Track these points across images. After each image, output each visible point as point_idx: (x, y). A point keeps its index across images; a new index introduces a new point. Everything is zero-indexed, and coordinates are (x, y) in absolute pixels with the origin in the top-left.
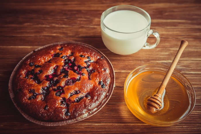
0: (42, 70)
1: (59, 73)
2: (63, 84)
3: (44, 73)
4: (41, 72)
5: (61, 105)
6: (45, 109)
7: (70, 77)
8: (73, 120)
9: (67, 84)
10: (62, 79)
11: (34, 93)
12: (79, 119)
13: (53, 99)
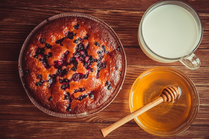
0: (52, 53)
1: (69, 61)
2: (70, 77)
3: (53, 59)
4: (51, 55)
5: (64, 100)
6: (49, 100)
7: (78, 71)
8: (73, 115)
9: (74, 79)
10: (70, 71)
11: (41, 79)
12: (79, 115)
13: (58, 92)
